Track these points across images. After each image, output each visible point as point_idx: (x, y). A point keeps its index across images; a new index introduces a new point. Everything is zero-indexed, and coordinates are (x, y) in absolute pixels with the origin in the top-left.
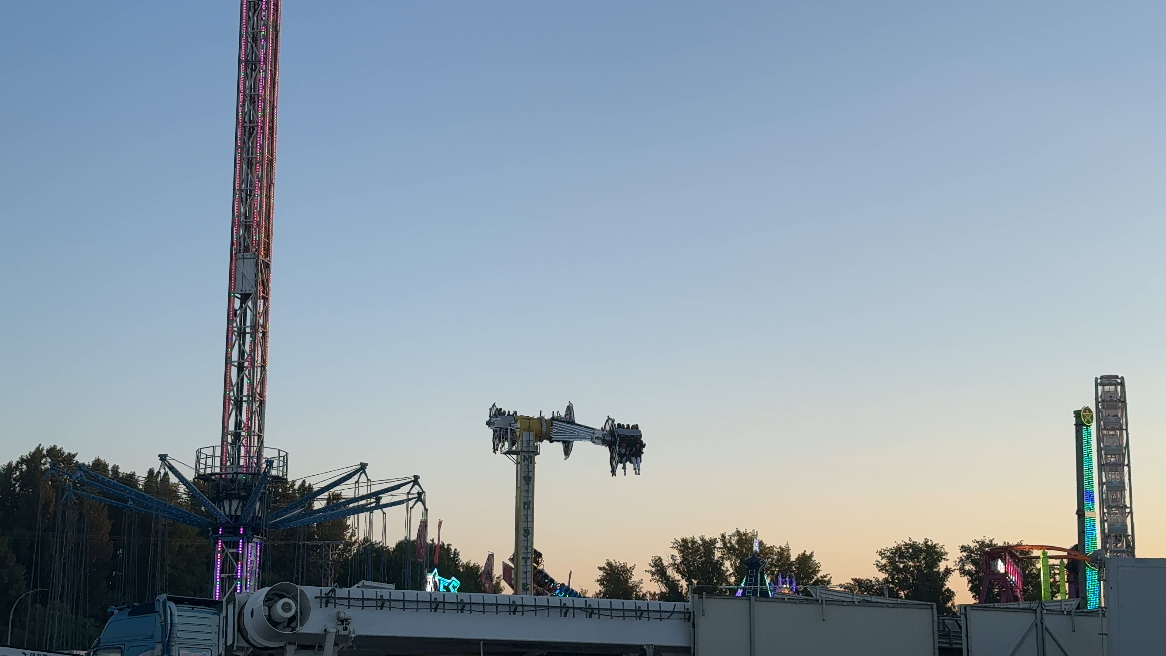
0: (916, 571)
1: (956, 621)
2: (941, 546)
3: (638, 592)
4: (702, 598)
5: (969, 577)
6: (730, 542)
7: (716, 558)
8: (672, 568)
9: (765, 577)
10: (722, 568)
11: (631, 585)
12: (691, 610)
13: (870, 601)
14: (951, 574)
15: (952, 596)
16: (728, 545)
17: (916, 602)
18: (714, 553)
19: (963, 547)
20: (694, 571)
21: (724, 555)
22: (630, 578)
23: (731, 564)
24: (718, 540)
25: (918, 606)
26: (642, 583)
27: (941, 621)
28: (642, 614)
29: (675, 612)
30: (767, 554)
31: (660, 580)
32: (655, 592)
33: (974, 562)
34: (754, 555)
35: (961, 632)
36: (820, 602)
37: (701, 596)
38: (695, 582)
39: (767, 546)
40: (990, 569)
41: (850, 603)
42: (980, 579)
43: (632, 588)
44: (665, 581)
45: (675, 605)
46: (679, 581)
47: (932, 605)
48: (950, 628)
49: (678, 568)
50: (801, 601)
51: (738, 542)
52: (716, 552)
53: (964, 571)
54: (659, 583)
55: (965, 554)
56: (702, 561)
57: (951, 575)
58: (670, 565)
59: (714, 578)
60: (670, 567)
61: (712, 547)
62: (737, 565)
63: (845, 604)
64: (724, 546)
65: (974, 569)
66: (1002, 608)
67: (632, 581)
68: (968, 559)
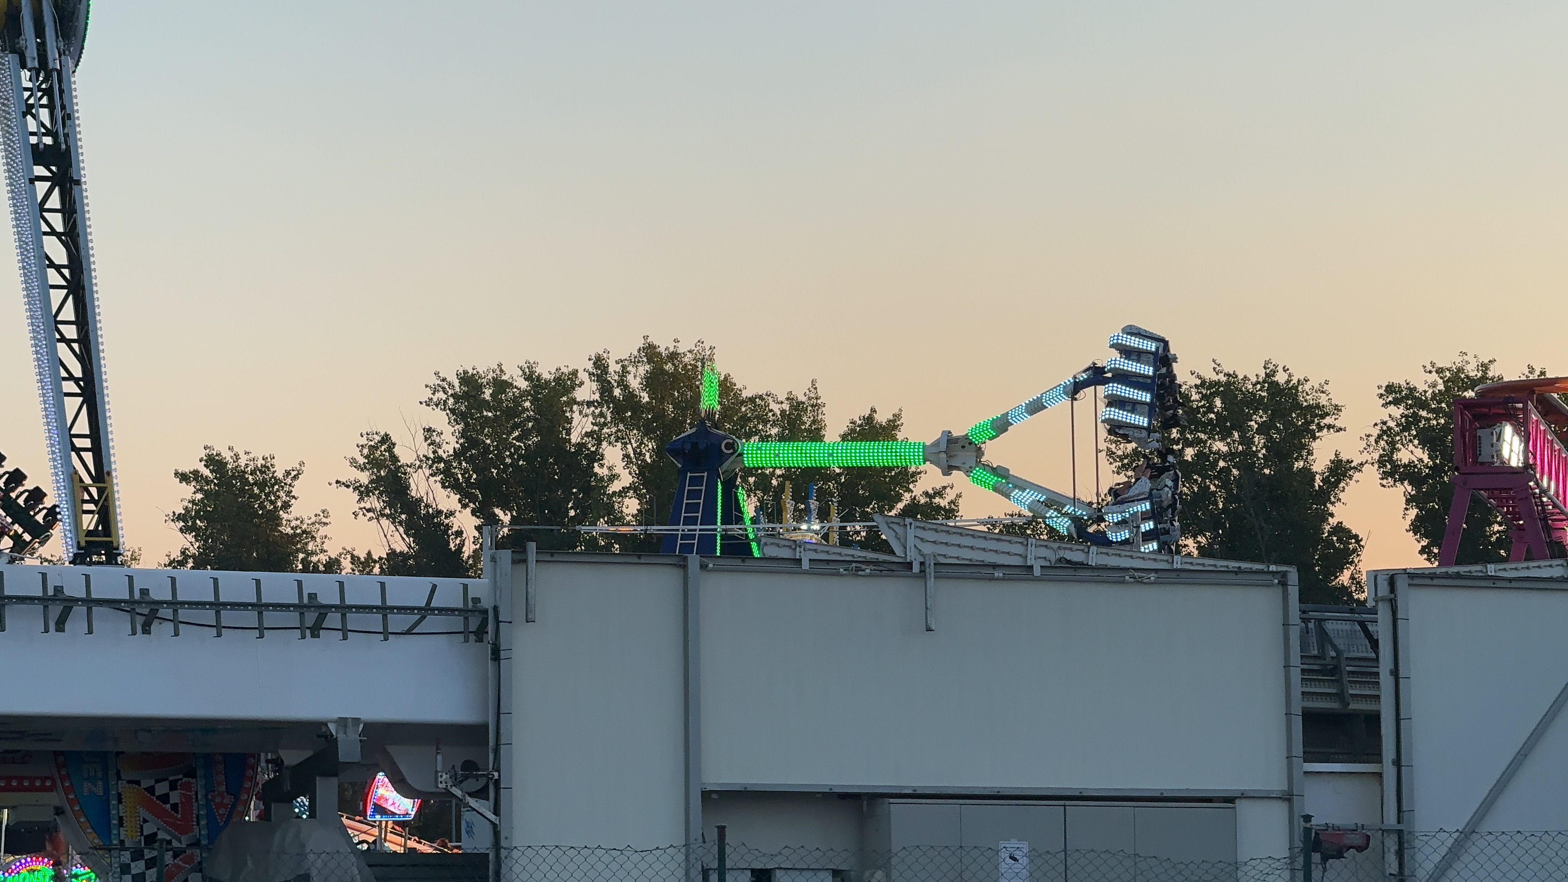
0: (1235, 472)
1: (1363, 625)
2: (1317, 386)
3: (313, 553)
4: (525, 561)
5: (1409, 488)
6: (623, 384)
7: (575, 438)
8: (428, 472)
9: (740, 497)
10: (597, 469)
11: (289, 531)
12: (486, 603)
13: (1082, 564)
14: (1351, 477)
15: (1354, 551)
16: (617, 392)
17: (1233, 564)
18: (569, 421)
19: (1390, 389)
20: (500, 481)
21: (605, 424)
22: (286, 506)
23: (627, 456)
24: (583, 376)
25: (1240, 576)
26: (325, 524)
27: (1311, 625)
28: (322, 617)
29: (434, 609)
30: (745, 419)
31: (387, 511)
32: (369, 554)
33: (1428, 439)
34: (702, 422)
35: (1377, 659)
36: (916, 568)
37: (518, 557)
38: (505, 518)
39: (746, 394)
40: (1475, 457)
41: (1017, 571)
42: (1445, 495)
43: (292, 539)
44: (403, 516)
45: (434, 587)
46: (451, 514)
47: (1284, 574)
48: (1342, 647)
49: (447, 473)
50: (854, 569)
51: (650, 382)
52: (576, 415)
53: (1395, 467)
54: (385, 522)
55: (1397, 411)
56: (527, 447)
57: (1352, 483)
58: (421, 461)
59: (570, 505)
60: (420, 467)
61: (565, 399)
62: (644, 461)
63: (998, 574)
64: (602, 394)
65: (1426, 459)
66: (1510, 580)
67: (290, 517)
68: (1406, 428)
